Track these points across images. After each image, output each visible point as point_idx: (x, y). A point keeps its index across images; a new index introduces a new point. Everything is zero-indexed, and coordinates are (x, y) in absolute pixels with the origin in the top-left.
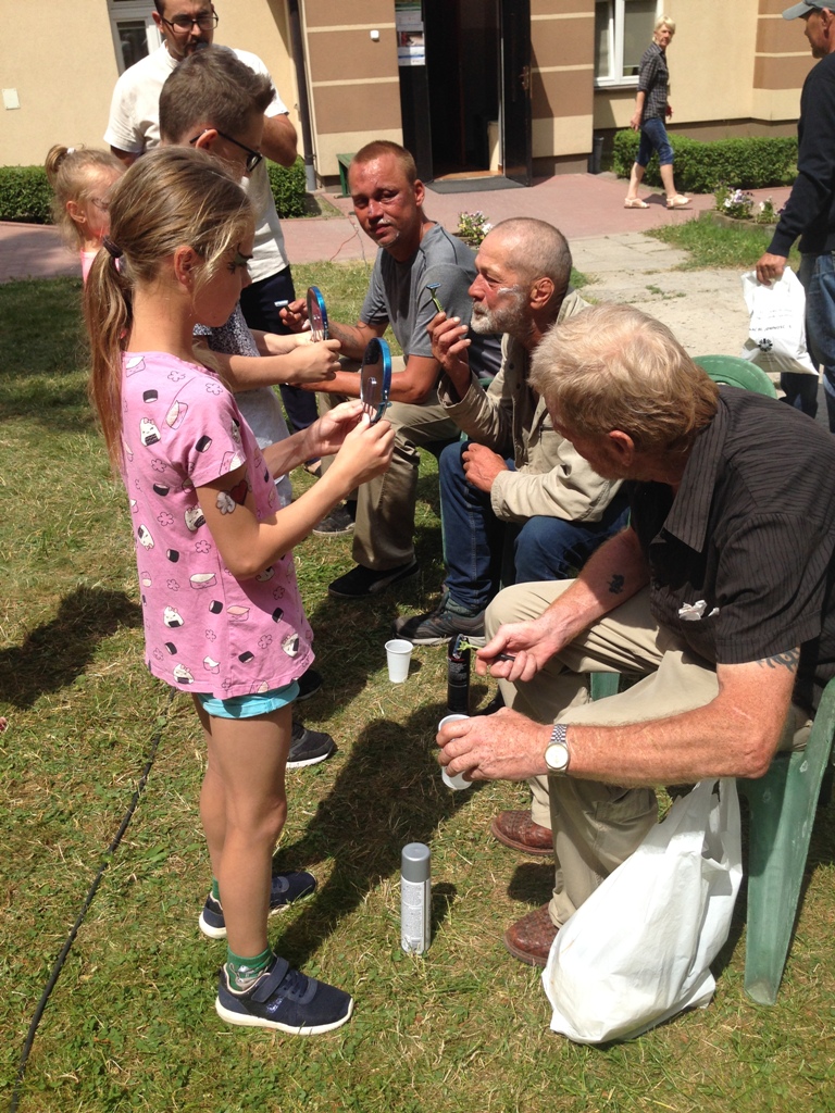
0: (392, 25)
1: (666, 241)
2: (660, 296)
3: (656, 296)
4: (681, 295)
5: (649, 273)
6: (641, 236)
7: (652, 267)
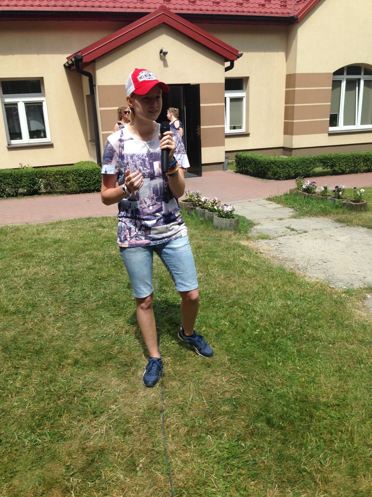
1: (279, 203)
2: (294, 232)
3: (293, 232)
4: (305, 232)
5: (281, 219)
6: (265, 201)
7: (281, 216)
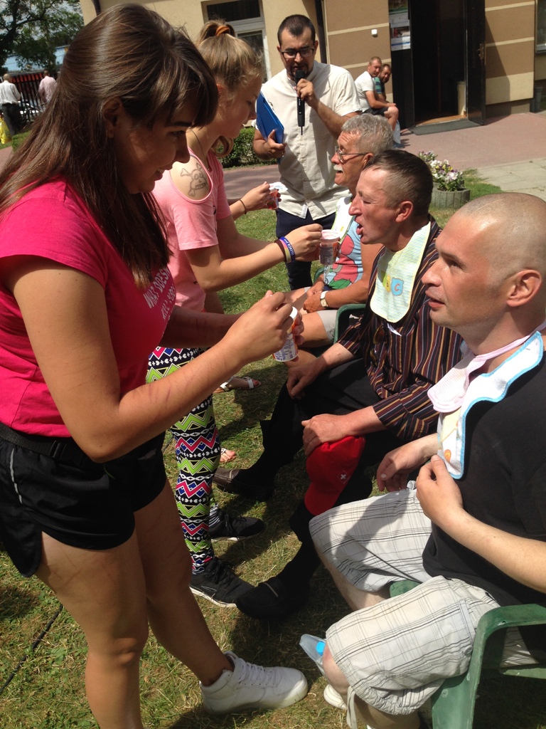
0: (387, 25)
